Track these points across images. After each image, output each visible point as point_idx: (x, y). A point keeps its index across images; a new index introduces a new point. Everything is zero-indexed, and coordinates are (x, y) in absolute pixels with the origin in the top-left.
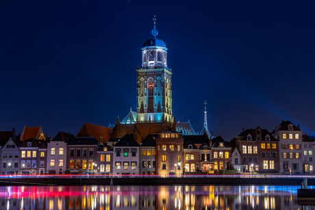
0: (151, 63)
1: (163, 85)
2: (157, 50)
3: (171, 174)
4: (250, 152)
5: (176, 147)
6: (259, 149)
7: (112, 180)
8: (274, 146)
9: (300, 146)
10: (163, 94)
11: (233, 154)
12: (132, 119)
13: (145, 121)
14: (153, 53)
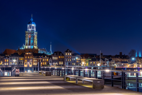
0: (30, 30)
1: (34, 37)
2: (32, 26)
3: (28, 66)
4: (55, 59)
5: (30, 57)
6: (58, 58)
7: (5, 68)
8: (63, 57)
9: (71, 57)
10: (34, 40)
11: (50, 60)
12: (23, 47)
13: (28, 48)
14: (31, 26)
